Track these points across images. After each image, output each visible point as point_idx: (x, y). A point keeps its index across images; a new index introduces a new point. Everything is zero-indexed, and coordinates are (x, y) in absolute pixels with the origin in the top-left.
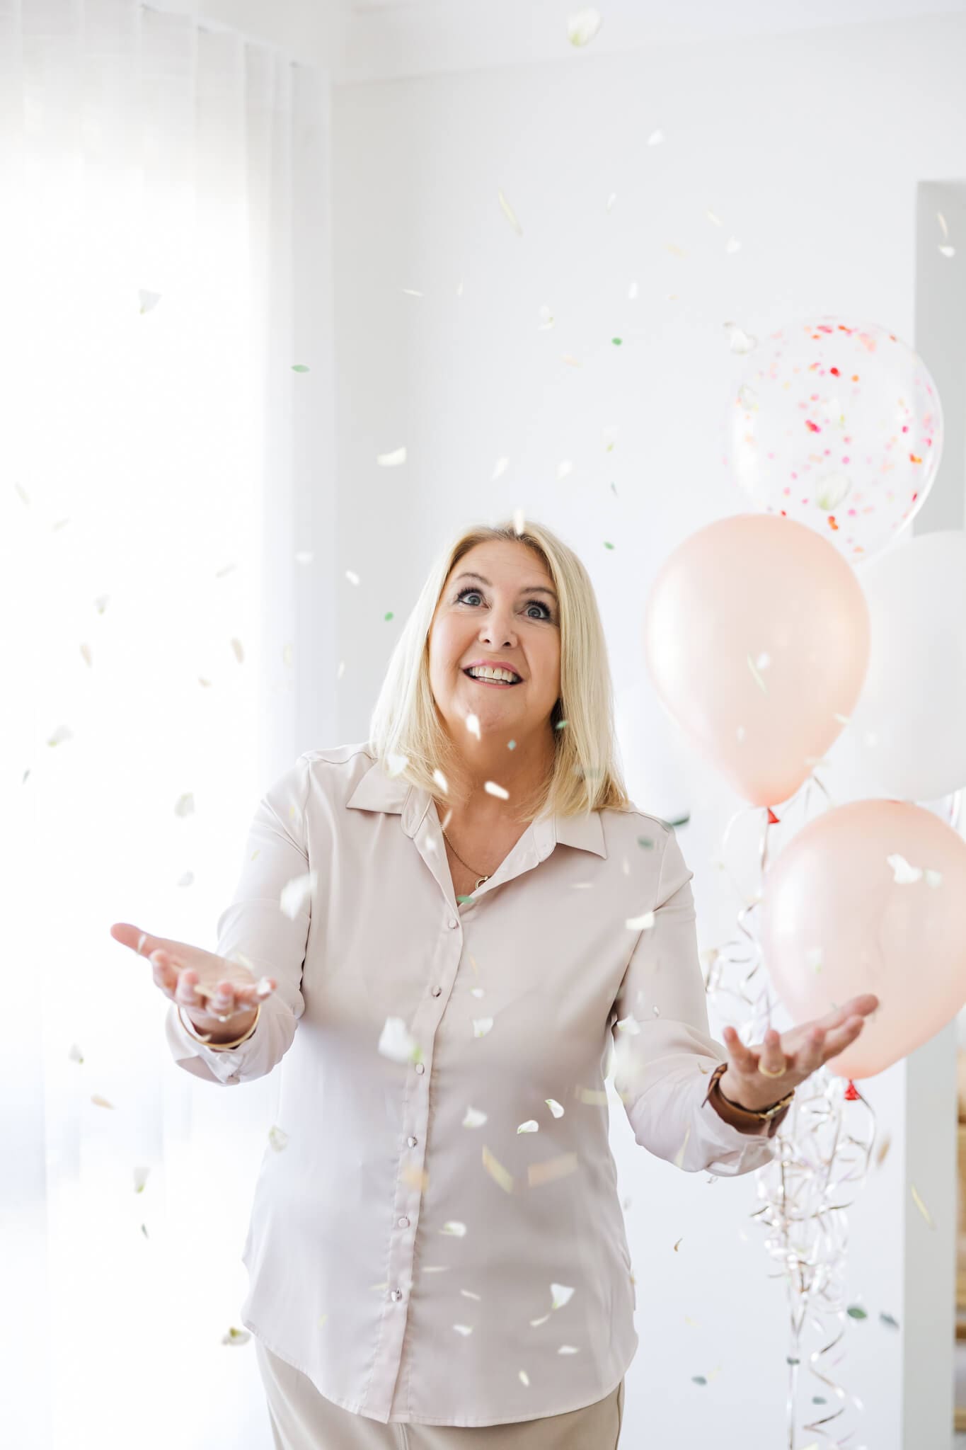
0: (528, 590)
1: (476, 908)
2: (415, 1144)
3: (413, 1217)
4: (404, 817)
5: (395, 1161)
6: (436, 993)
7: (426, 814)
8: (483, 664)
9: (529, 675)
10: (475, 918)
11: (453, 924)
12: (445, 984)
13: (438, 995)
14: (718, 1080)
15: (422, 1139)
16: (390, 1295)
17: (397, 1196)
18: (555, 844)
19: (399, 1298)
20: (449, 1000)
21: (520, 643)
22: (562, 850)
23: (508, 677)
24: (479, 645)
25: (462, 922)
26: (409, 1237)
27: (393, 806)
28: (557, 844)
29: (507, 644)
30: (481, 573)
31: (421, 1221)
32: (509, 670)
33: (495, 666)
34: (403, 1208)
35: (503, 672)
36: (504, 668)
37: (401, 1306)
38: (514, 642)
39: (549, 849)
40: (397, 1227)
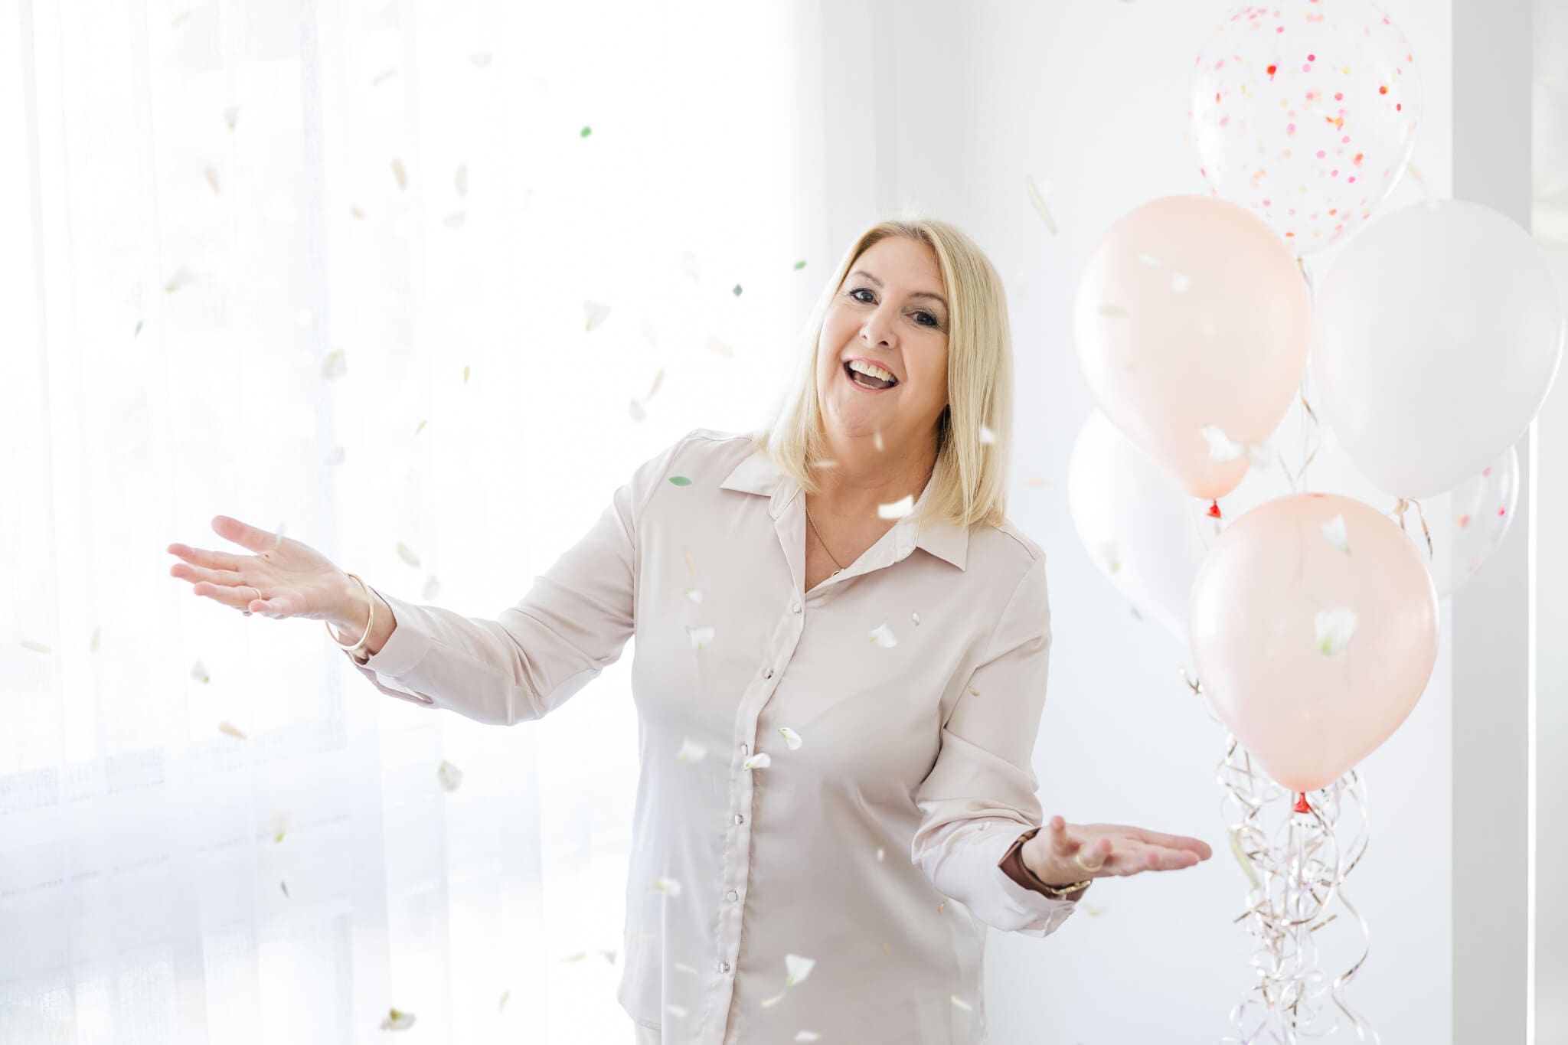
0: (918, 295)
1: (826, 596)
2: (741, 822)
3: (741, 891)
4: (772, 499)
5: (723, 837)
6: (767, 675)
7: (794, 498)
8: (859, 360)
9: (906, 378)
10: (822, 607)
11: (797, 609)
12: (778, 667)
13: (770, 677)
14: (1022, 844)
15: (748, 818)
16: (719, 966)
17: (726, 870)
18: (914, 548)
19: (727, 970)
20: (778, 684)
21: (898, 344)
22: (920, 554)
23: (885, 377)
24: (858, 340)
25: (806, 608)
26: (737, 911)
27: (765, 488)
28: (917, 548)
29: (885, 343)
30: (875, 274)
31: (748, 896)
32: (884, 370)
33: (870, 363)
34: (732, 882)
35: (878, 370)
36: (879, 366)
37: (728, 978)
38: (892, 343)
39: (909, 551)
40: (727, 901)
